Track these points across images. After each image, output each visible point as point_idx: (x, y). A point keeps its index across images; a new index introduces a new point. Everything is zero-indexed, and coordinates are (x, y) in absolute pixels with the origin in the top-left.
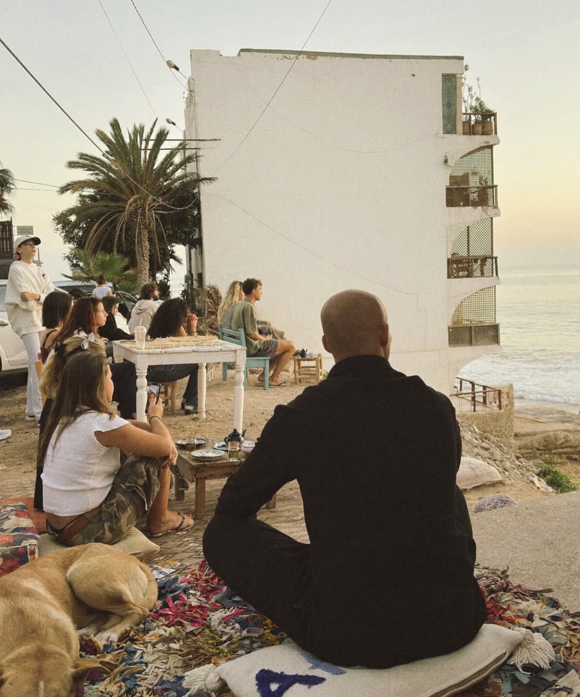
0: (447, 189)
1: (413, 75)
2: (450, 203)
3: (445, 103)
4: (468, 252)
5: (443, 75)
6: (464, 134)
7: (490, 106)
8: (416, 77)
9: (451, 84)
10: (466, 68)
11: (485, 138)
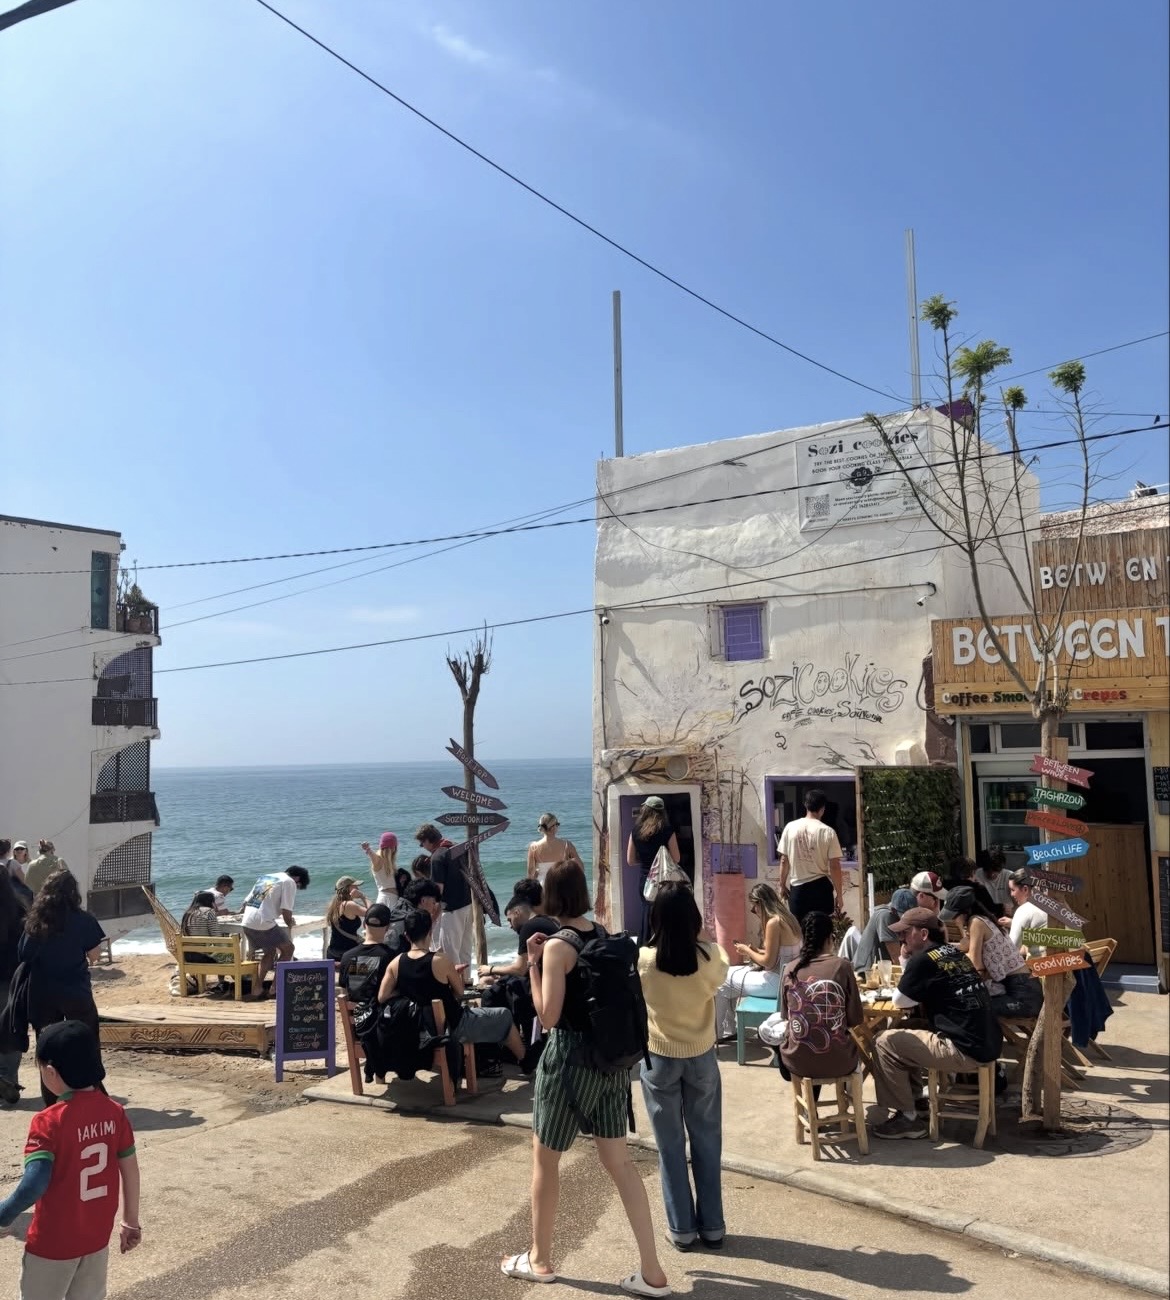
0: (94, 700)
1: (55, 549)
2: (97, 720)
3: (96, 587)
4: (117, 782)
5: (93, 553)
6: (118, 630)
7: (149, 596)
8: (58, 552)
9: (103, 566)
10: (123, 547)
11: (143, 638)
